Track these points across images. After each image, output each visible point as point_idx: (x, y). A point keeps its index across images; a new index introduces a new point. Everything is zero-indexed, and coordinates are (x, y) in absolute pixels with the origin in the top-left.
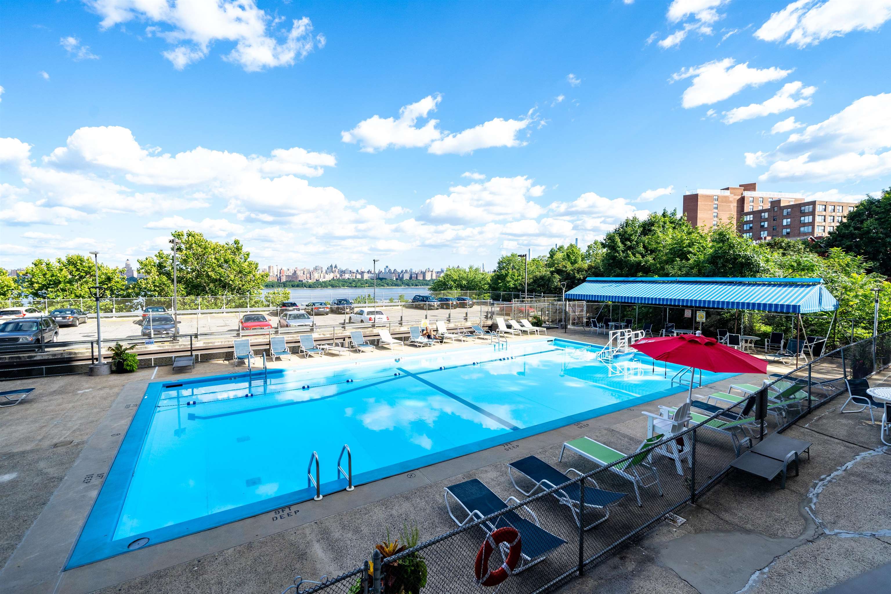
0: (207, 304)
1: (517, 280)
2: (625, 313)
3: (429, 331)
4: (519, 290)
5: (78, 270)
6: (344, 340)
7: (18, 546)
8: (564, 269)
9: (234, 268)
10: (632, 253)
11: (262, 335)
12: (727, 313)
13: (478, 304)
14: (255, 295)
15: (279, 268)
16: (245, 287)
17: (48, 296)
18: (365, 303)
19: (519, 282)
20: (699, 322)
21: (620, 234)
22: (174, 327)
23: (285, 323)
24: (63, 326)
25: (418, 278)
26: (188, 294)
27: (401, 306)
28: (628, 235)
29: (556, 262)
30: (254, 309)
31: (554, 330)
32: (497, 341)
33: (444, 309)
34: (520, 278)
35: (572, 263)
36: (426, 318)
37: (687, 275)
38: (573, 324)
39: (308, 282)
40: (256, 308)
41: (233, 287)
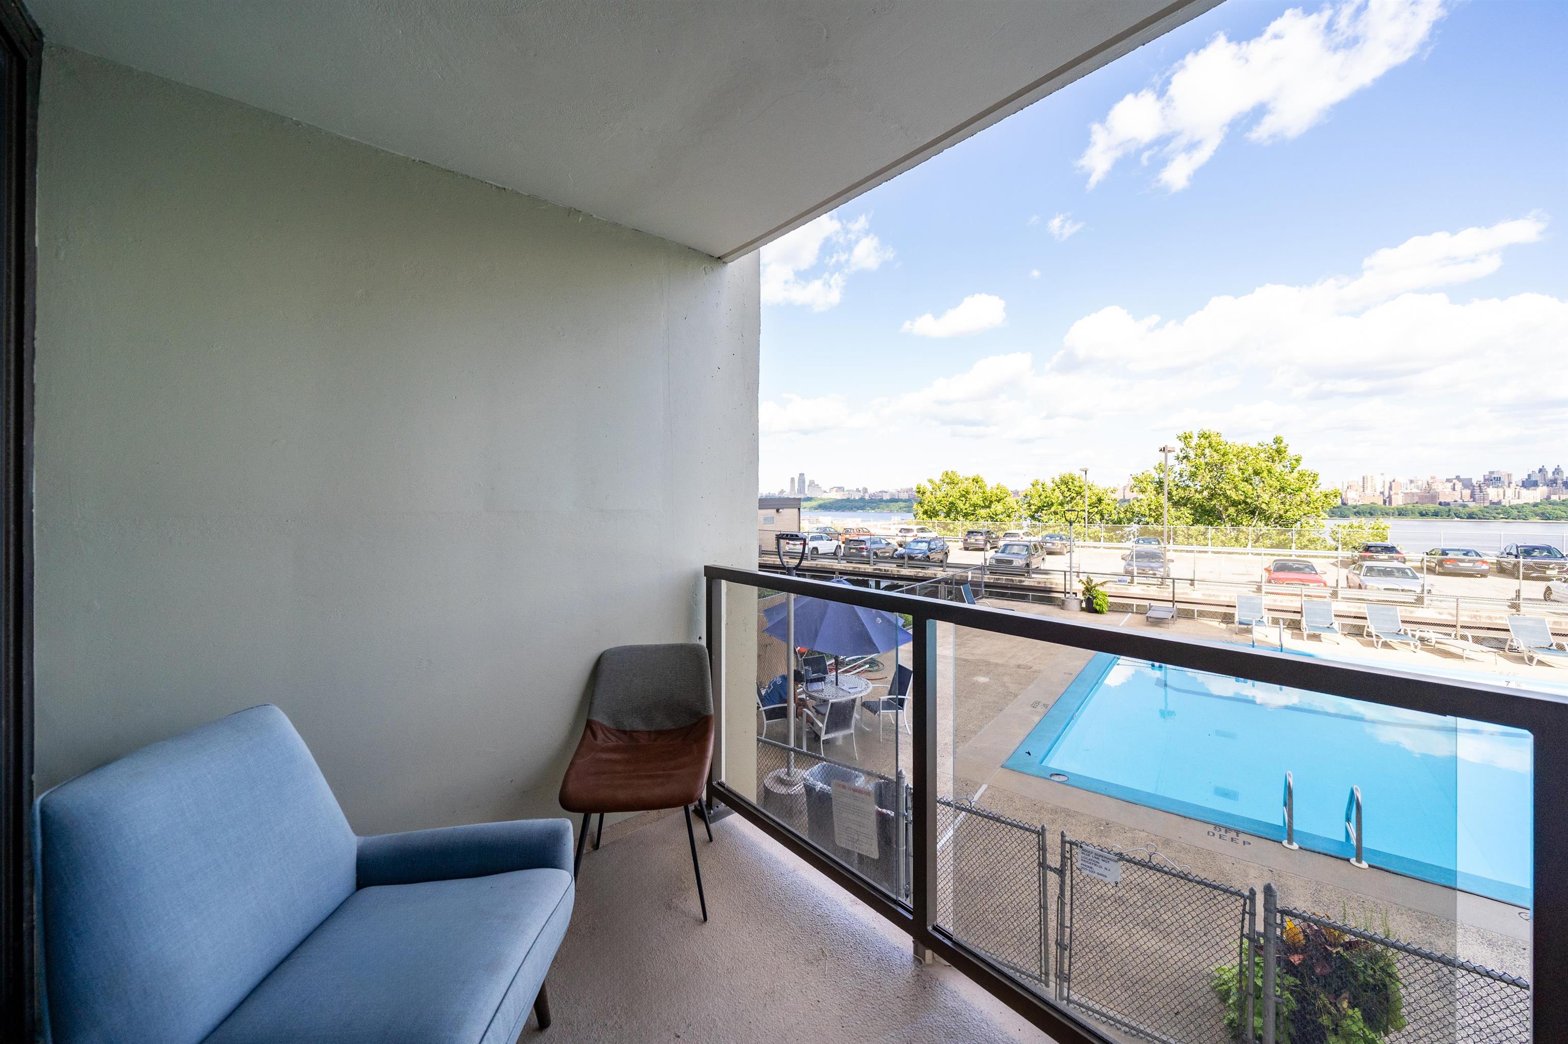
0: (1224, 538)
5: (1069, 490)
7: (979, 733)
9: (1271, 482)
11: (1292, 595)
14: (1309, 529)
16: (1290, 514)
17: (1042, 519)
22: (1162, 567)
23: (1357, 582)
24: (1050, 553)
26: (1196, 522)
30: (1302, 552)
39: (1465, 506)
40: (1311, 551)
41: (1267, 513)
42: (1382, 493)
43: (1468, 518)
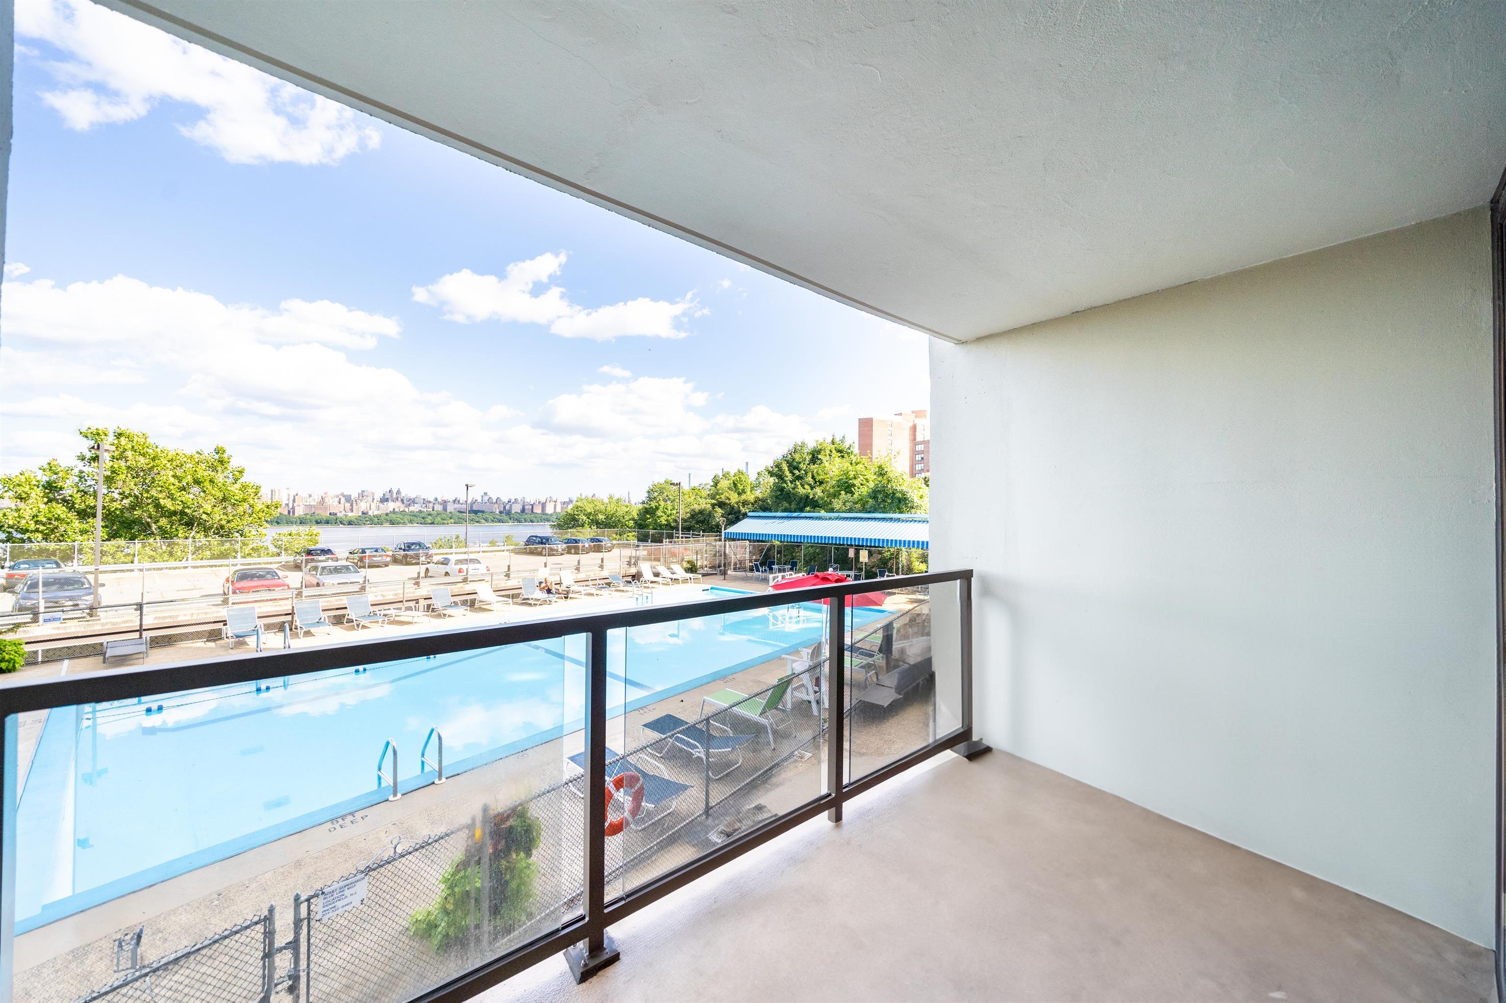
0: (152, 553)
1: (671, 514)
2: (794, 554)
3: (549, 584)
4: (672, 528)
6: (417, 603)
8: (727, 501)
9: (214, 492)
10: (801, 484)
11: (271, 600)
12: (888, 551)
13: (620, 546)
14: (252, 537)
15: (292, 493)
16: (232, 525)
18: (451, 547)
19: (673, 517)
20: (862, 562)
21: (788, 462)
22: (86, 594)
23: (315, 582)
25: (535, 511)
26: (112, 536)
27: (507, 551)
28: (797, 462)
29: (720, 491)
30: (249, 560)
31: (712, 577)
32: (640, 593)
33: (571, 553)
34: (674, 512)
35: (739, 494)
36: (546, 566)
37: (850, 510)
38: (735, 569)
39: (346, 516)
40: (254, 559)
41: (208, 524)
42: (287, 505)
43: (348, 525)
